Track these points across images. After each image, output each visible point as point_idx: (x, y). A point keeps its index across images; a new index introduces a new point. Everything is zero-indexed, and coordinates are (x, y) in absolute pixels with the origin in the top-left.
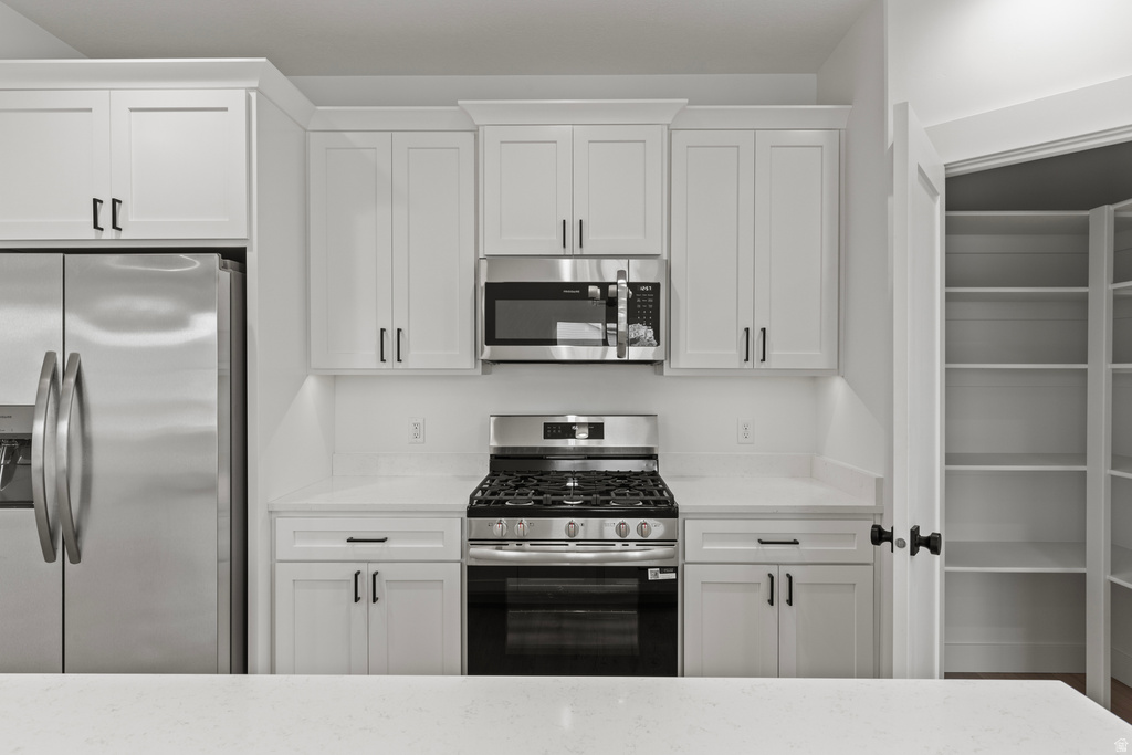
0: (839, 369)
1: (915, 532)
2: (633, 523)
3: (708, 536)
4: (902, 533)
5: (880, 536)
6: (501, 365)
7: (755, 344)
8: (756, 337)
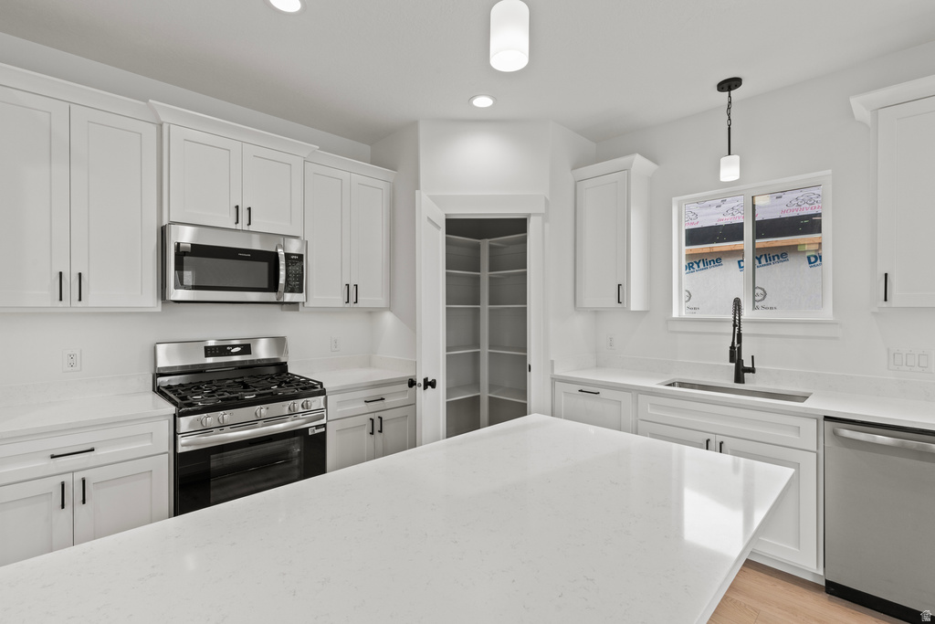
0: (389, 309)
1: (426, 380)
2: (300, 402)
3: (340, 403)
4: (420, 381)
5: (412, 383)
6: (181, 304)
7: (352, 293)
8: (352, 289)
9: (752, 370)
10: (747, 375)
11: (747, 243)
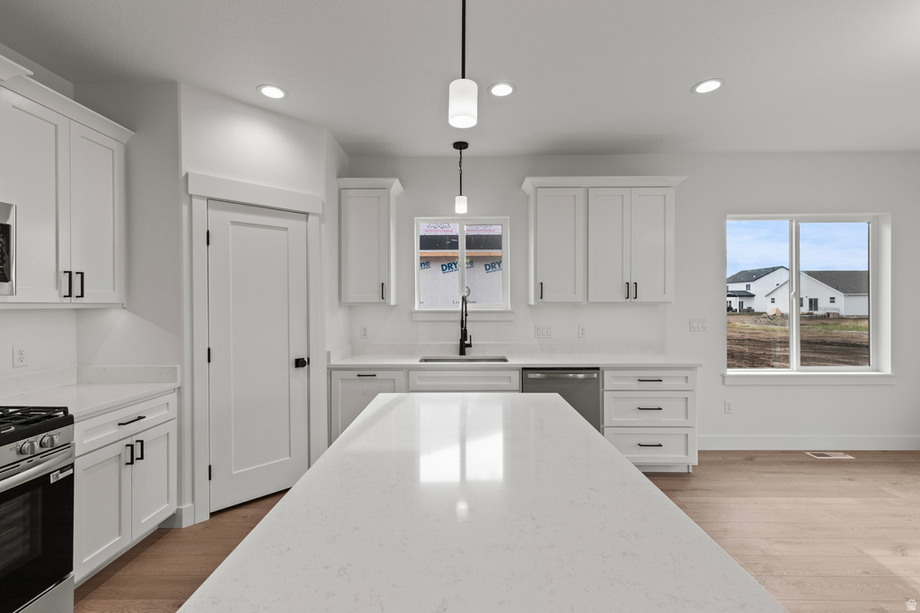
0: (124, 305)
2: (35, 439)
3: (92, 431)
8: (75, 279)
9: (470, 345)
10: (467, 349)
11: (462, 252)
